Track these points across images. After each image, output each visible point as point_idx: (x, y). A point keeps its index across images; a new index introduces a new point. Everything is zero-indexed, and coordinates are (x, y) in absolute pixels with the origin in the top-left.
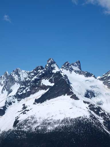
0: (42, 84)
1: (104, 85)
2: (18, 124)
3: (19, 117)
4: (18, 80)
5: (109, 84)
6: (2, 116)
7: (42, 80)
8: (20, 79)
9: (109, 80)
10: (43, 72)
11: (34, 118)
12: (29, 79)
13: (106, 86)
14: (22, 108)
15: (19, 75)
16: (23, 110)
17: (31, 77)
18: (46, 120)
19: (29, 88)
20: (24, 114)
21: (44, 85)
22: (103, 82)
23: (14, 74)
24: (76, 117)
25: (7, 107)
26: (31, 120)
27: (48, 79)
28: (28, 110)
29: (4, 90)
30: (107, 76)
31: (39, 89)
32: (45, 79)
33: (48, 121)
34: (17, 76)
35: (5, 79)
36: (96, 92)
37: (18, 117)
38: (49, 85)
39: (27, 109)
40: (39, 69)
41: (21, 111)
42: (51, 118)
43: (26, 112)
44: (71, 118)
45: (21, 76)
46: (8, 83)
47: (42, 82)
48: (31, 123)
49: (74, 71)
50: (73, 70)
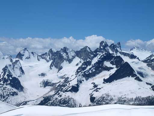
0: (105, 65)
1: (148, 66)
2: (95, 100)
3: (93, 94)
4: (66, 57)
5: (153, 66)
6: (76, 92)
7: (104, 62)
8: (68, 57)
9: (152, 63)
10: (105, 55)
11: (109, 96)
12: (90, 60)
13: (150, 68)
14: (93, 87)
15: (67, 54)
16: (94, 88)
17: (91, 58)
18: (120, 98)
19: (94, 69)
20: (96, 91)
21: (106, 66)
22: (146, 64)
23: (62, 52)
24: (146, 97)
25: (79, 85)
26: (107, 98)
27: (109, 61)
28: (100, 89)
29: (53, 66)
30: (151, 59)
31: (102, 70)
32: (107, 61)
33: (122, 99)
34: (65, 54)
35: (50, 56)
36: (144, 73)
37: (91, 94)
38: (111, 67)
39: (98, 87)
40: (98, 51)
41: (93, 89)
42: (124, 97)
43: (98, 90)
44: (142, 97)
45: (69, 54)
46: (56, 60)
47: (104, 64)
48: (108, 100)
49: (119, 53)
50: (118, 51)
